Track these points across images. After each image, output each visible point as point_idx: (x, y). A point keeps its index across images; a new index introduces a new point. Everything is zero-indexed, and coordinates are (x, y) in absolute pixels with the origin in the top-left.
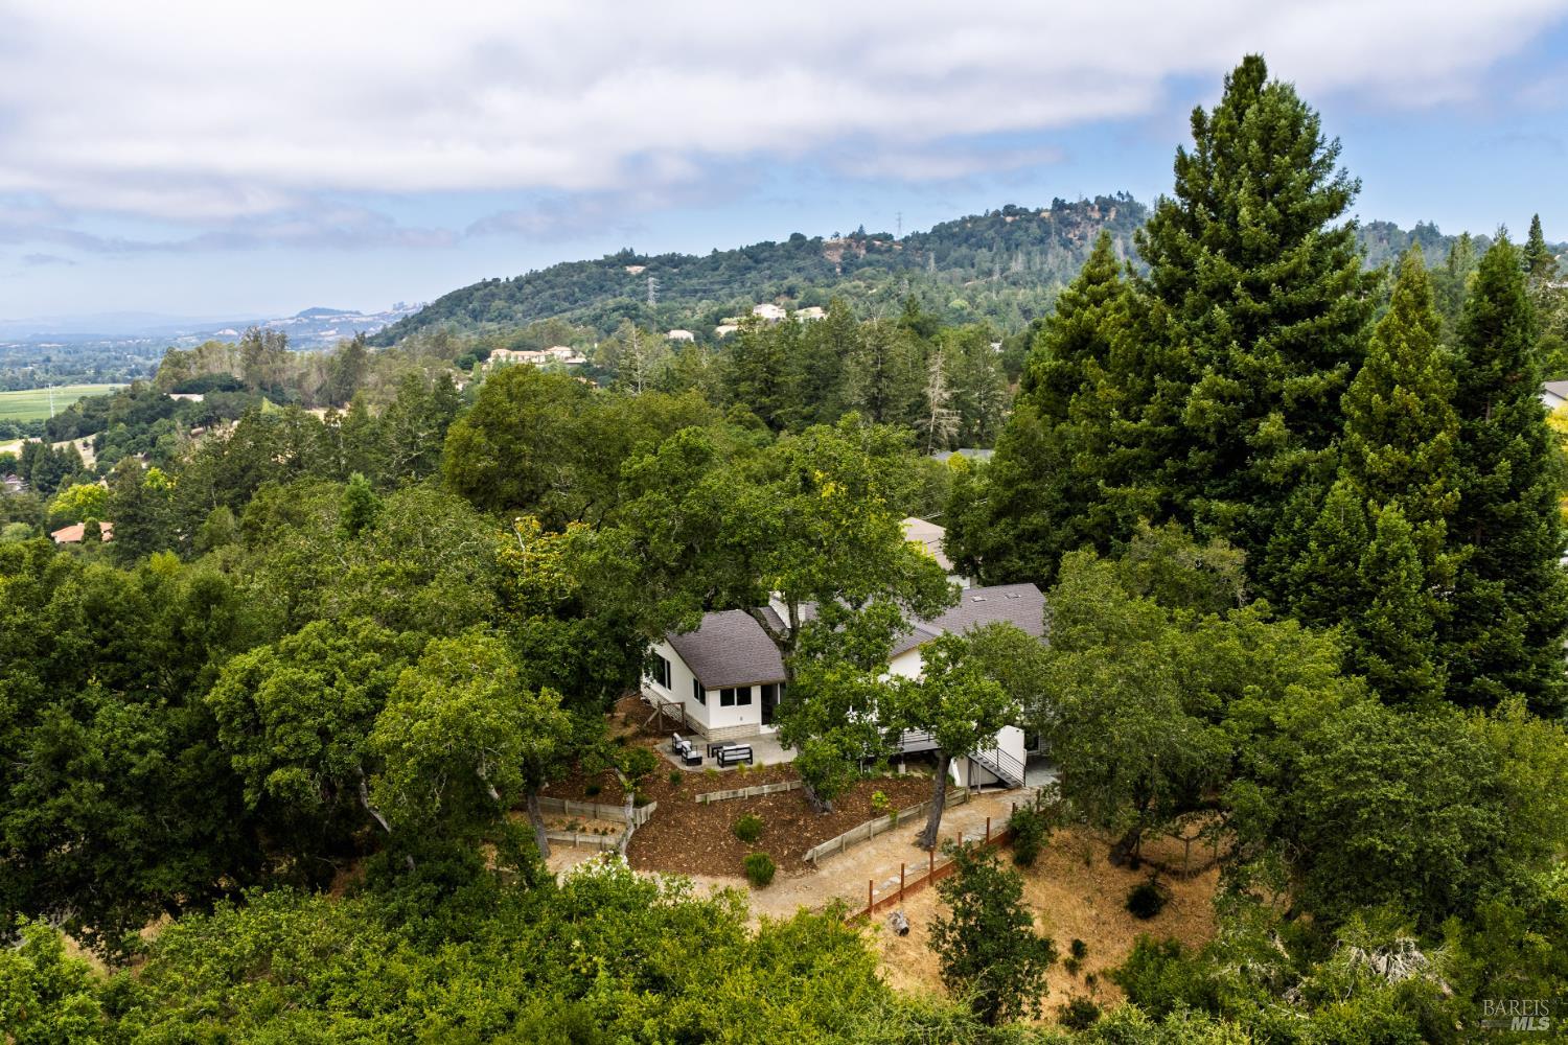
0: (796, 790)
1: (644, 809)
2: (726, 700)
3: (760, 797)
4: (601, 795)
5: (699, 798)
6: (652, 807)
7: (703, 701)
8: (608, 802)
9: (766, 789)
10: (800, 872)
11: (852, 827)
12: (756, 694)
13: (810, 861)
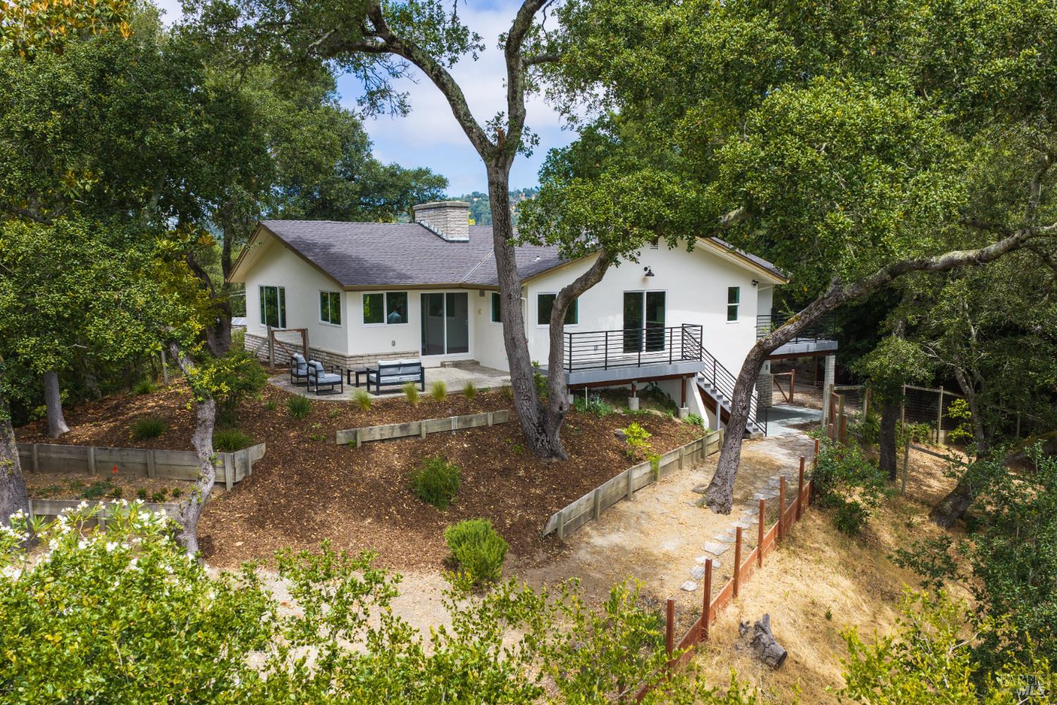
0: (503, 424)
1: (240, 454)
2: (373, 315)
3: (446, 435)
4: (161, 438)
5: (342, 437)
6: (257, 452)
7: (337, 320)
8: (173, 446)
9: (455, 423)
10: (540, 556)
11: (604, 479)
12: (414, 308)
13: (554, 533)
